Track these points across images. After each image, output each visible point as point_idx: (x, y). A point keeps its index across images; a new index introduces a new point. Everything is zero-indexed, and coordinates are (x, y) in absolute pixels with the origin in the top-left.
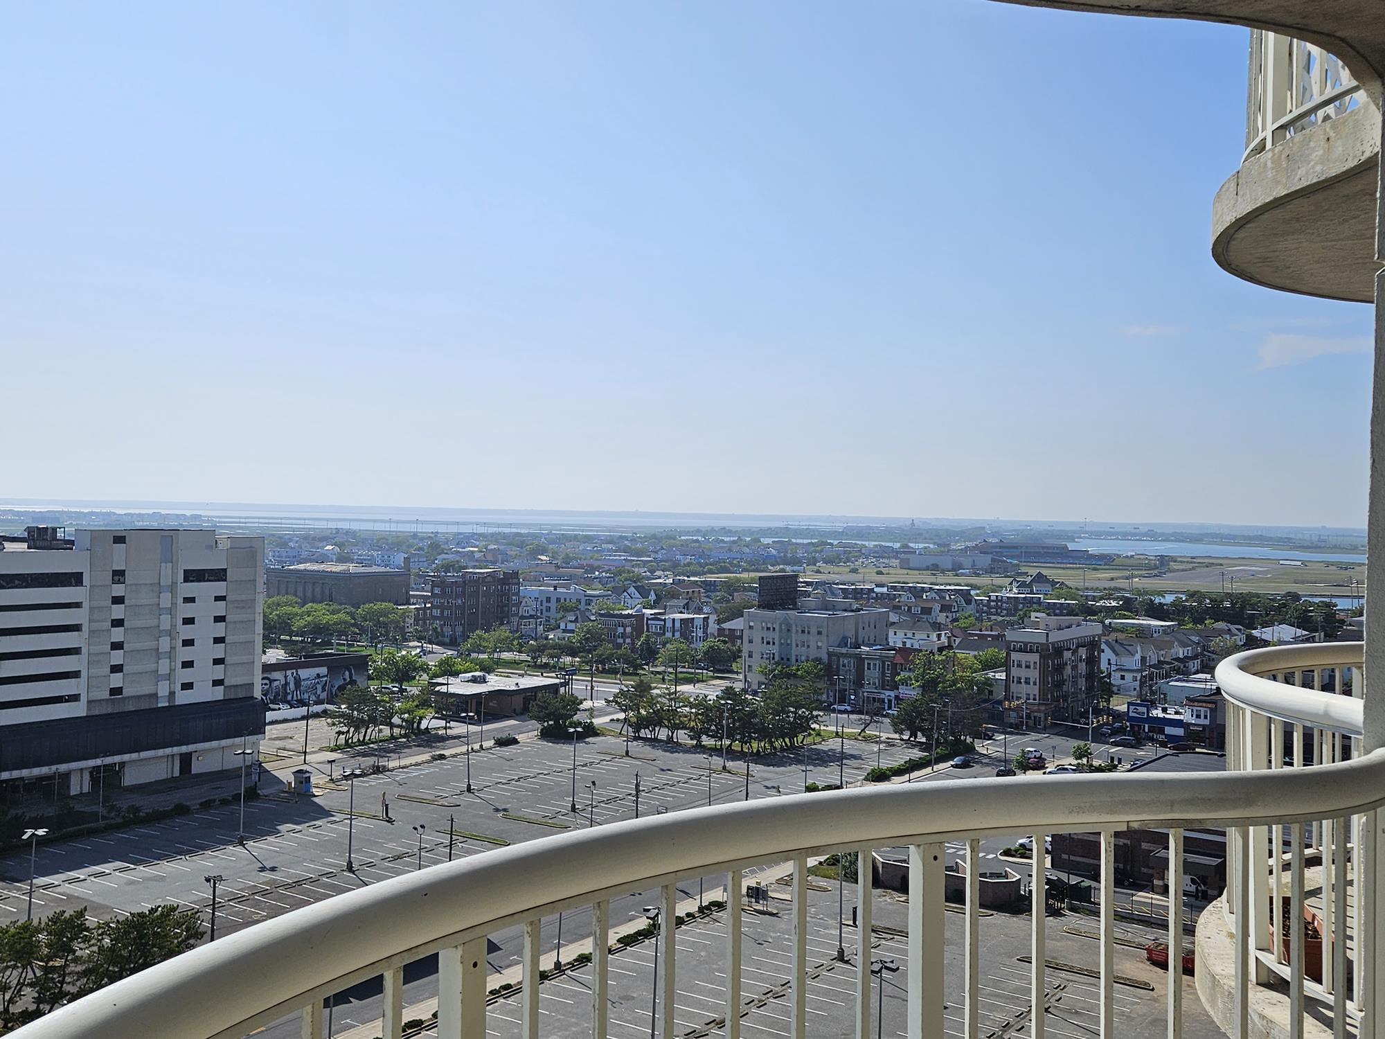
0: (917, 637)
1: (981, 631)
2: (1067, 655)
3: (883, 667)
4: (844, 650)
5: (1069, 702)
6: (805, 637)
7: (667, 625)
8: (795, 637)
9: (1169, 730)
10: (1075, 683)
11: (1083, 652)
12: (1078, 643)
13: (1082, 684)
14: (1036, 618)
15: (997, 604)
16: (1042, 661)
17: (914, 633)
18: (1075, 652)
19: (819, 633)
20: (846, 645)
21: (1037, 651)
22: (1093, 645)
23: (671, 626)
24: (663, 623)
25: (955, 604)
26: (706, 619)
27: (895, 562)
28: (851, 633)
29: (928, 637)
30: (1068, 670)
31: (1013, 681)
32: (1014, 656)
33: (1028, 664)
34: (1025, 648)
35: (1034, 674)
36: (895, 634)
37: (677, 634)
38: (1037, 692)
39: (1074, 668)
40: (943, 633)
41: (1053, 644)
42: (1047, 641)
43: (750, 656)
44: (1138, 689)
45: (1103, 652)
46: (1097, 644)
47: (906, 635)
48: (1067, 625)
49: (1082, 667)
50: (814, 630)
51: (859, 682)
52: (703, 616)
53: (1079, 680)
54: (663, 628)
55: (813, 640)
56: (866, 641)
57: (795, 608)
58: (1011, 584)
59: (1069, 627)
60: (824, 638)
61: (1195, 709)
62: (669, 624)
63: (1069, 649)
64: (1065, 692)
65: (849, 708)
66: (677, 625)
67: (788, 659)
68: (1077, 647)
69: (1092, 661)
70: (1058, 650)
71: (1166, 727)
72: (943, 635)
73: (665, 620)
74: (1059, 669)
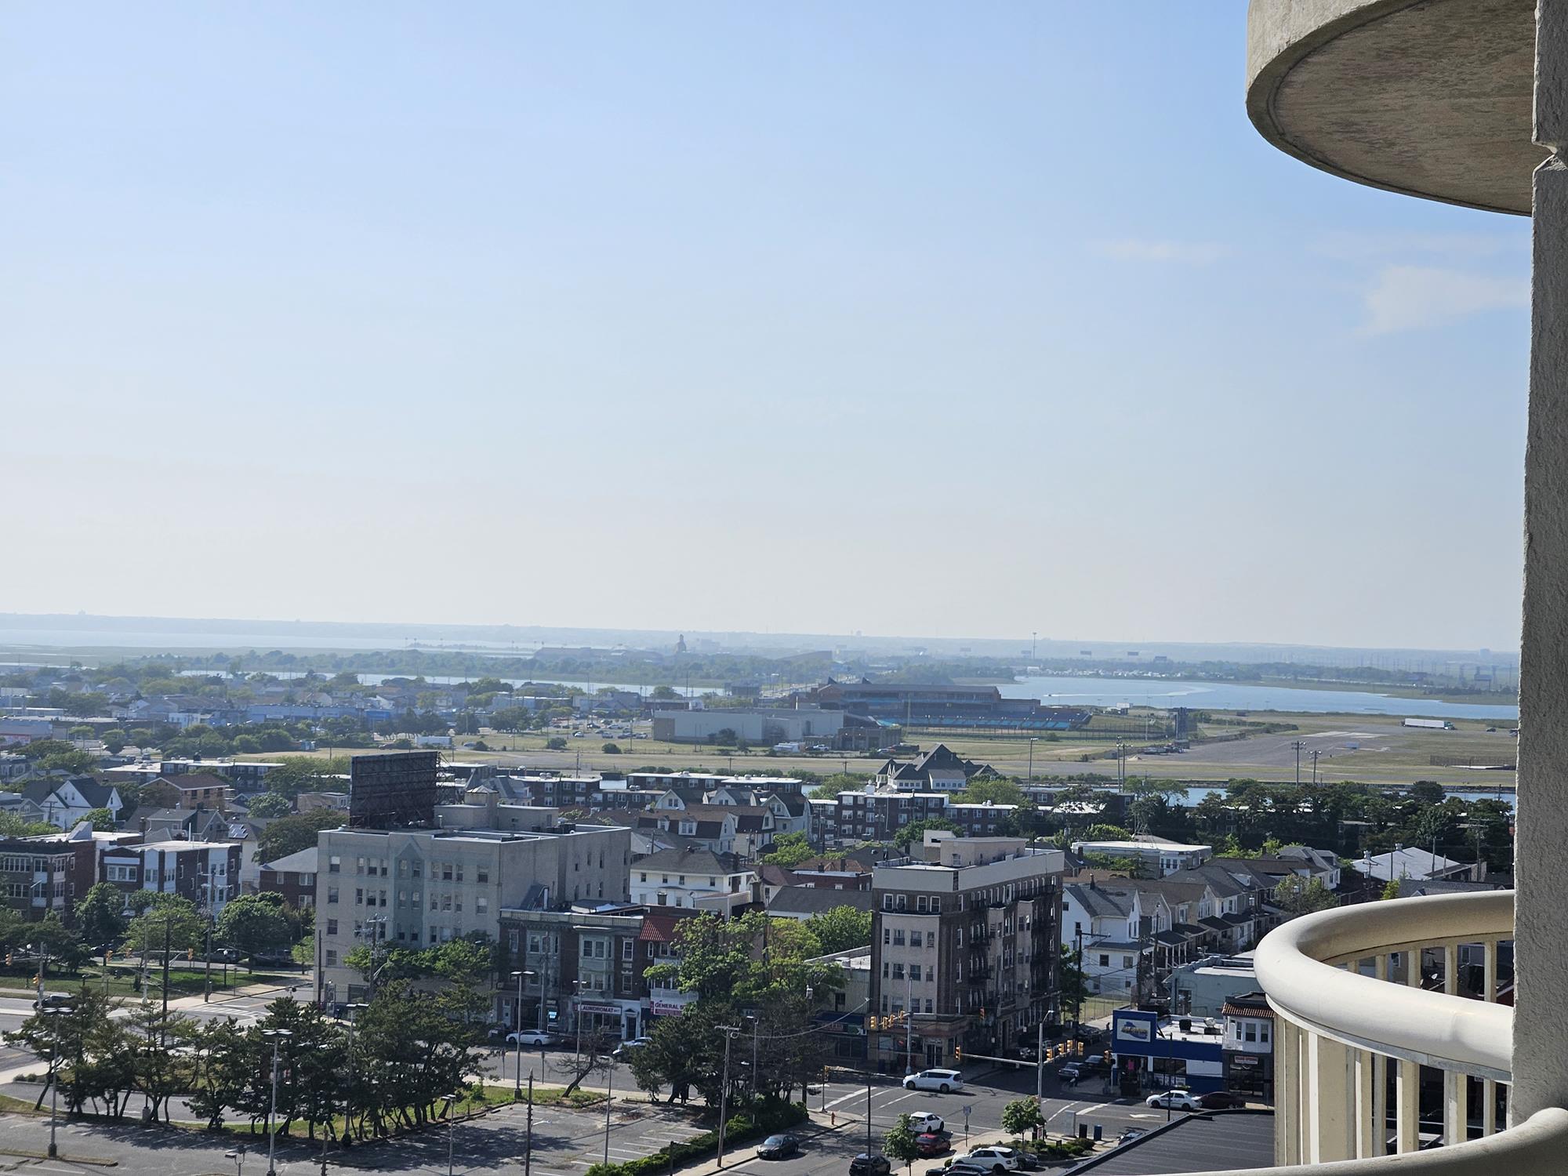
0: (689, 884)
1: (821, 869)
2: (996, 916)
3: (618, 950)
4: (535, 915)
5: (999, 1014)
6: (452, 887)
7: (146, 867)
8: (431, 888)
9: (1194, 1067)
10: (1010, 973)
11: (1026, 911)
12: (1017, 892)
13: (1025, 976)
14: (934, 841)
15: (855, 813)
16: (945, 930)
17: (682, 878)
18: (1011, 910)
19: (483, 878)
20: (539, 904)
21: (935, 911)
22: (1046, 895)
23: (156, 867)
24: (137, 861)
25: (768, 814)
26: (235, 852)
27: (645, 726)
28: (549, 877)
29: (713, 884)
30: (997, 949)
31: (886, 974)
32: (890, 921)
33: (916, 936)
34: (911, 905)
35: (929, 959)
36: (644, 880)
37: (170, 886)
38: (934, 996)
39: (1009, 942)
40: (743, 876)
41: (967, 894)
42: (956, 887)
43: (332, 930)
44: (1134, 983)
45: (1066, 908)
46: (1053, 893)
47: (665, 881)
48: (995, 853)
49: (1026, 942)
50: (470, 873)
51: (566, 983)
52: (228, 845)
53: (1018, 966)
54: (139, 873)
55: (468, 893)
56: (582, 895)
57: (431, 825)
58: (884, 771)
59: (999, 859)
60: (491, 888)
61: (1244, 1021)
62: (152, 864)
63: (999, 905)
64: (991, 993)
65: (544, 1039)
66: (171, 865)
67: (415, 937)
68: (1016, 900)
69: (1046, 928)
70: (977, 906)
71: (1187, 1061)
72: (743, 880)
73: (141, 855)
74: (979, 945)
